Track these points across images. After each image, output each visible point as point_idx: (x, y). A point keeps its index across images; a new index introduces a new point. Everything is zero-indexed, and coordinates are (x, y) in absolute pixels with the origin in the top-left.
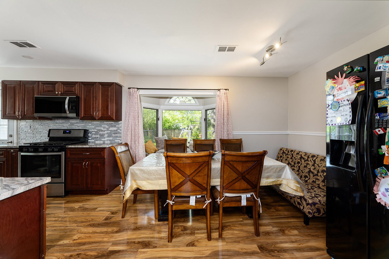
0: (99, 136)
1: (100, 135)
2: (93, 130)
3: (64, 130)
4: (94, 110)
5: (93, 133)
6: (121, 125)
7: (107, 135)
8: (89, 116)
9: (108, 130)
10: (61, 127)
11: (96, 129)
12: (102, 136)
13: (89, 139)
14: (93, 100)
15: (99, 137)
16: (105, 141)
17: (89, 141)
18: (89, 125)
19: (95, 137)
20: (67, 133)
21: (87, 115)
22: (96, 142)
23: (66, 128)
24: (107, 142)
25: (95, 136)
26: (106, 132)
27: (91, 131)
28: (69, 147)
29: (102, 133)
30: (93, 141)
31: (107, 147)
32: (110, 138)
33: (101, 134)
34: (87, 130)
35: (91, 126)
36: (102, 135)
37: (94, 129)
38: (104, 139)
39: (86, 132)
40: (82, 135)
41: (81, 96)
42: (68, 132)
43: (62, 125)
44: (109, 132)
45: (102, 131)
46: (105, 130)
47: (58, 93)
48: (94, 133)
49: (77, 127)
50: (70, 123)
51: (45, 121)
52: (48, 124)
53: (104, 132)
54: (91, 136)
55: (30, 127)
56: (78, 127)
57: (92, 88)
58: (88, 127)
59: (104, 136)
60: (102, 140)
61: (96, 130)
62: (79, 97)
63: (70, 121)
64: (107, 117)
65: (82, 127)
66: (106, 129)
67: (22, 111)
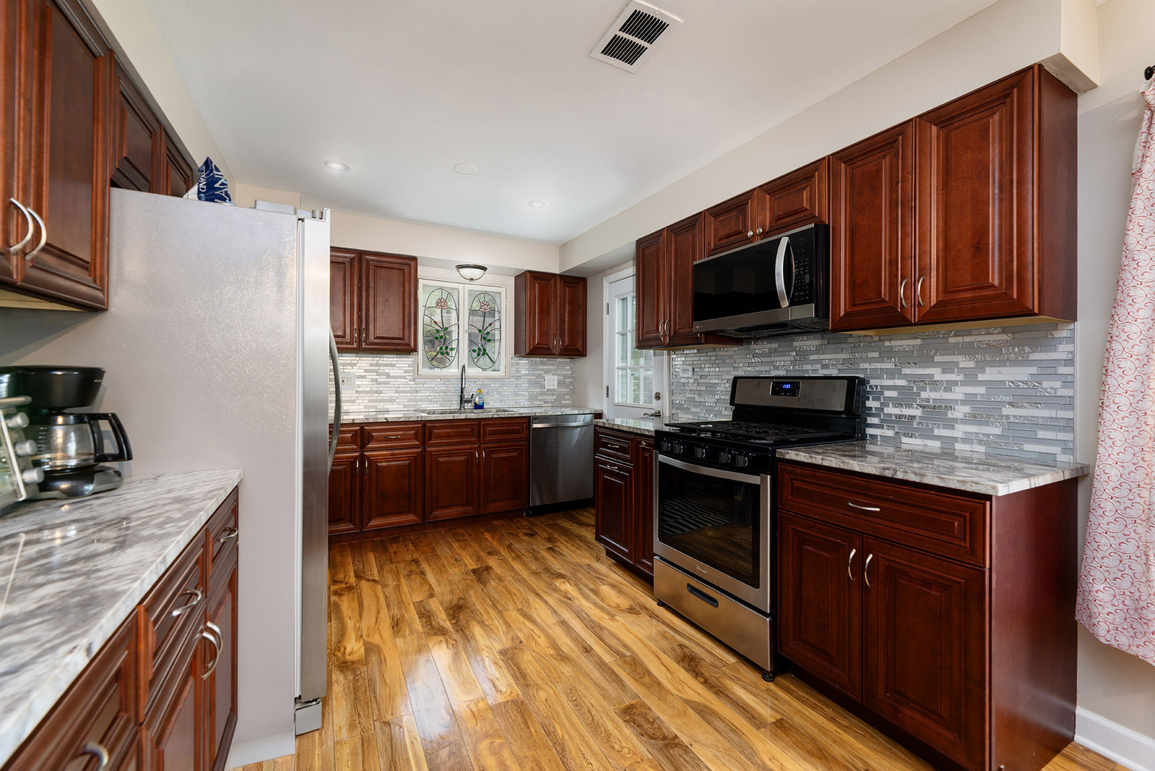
0: (917, 412)
1: (923, 407)
2: (890, 383)
3: (775, 380)
4: (897, 276)
5: (887, 394)
6: (1069, 347)
7: (967, 409)
8: (872, 306)
9: (970, 379)
10: (767, 368)
11: (905, 376)
12: (937, 412)
13: (869, 422)
14: (893, 222)
15: (917, 420)
16: (955, 439)
17: (869, 431)
18: (871, 355)
19: (900, 416)
20: (786, 391)
21: (861, 304)
22: (904, 440)
23: (782, 373)
24: (967, 447)
25: (897, 411)
26: (958, 393)
27: (876, 386)
28: (787, 457)
29: (934, 395)
30: (890, 433)
31: (1000, 494)
32: (986, 430)
33: (928, 400)
34: (863, 382)
35: (880, 360)
36: (934, 407)
37: (891, 374)
38: (945, 427)
39: (856, 388)
40: (838, 404)
41: (837, 221)
42: (788, 386)
43: (768, 359)
44: (981, 390)
45: (935, 384)
46: (955, 383)
47: (755, 233)
48: (893, 394)
49: (819, 366)
50: (794, 354)
51: (726, 349)
52: (733, 361)
53: (948, 389)
54: (882, 410)
55: (693, 369)
56: (825, 367)
57: (885, 164)
58: (866, 366)
59: (950, 416)
60: (936, 432)
61: (902, 382)
62: (828, 226)
63: (795, 344)
64: (974, 299)
65: (840, 367)
66: (961, 378)
67: (670, 321)
